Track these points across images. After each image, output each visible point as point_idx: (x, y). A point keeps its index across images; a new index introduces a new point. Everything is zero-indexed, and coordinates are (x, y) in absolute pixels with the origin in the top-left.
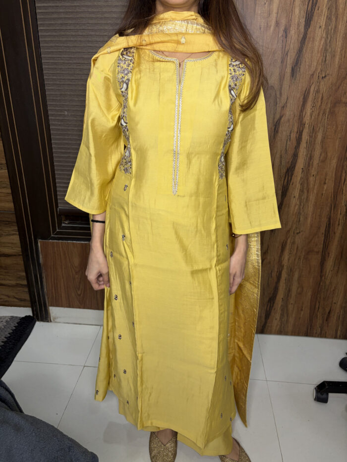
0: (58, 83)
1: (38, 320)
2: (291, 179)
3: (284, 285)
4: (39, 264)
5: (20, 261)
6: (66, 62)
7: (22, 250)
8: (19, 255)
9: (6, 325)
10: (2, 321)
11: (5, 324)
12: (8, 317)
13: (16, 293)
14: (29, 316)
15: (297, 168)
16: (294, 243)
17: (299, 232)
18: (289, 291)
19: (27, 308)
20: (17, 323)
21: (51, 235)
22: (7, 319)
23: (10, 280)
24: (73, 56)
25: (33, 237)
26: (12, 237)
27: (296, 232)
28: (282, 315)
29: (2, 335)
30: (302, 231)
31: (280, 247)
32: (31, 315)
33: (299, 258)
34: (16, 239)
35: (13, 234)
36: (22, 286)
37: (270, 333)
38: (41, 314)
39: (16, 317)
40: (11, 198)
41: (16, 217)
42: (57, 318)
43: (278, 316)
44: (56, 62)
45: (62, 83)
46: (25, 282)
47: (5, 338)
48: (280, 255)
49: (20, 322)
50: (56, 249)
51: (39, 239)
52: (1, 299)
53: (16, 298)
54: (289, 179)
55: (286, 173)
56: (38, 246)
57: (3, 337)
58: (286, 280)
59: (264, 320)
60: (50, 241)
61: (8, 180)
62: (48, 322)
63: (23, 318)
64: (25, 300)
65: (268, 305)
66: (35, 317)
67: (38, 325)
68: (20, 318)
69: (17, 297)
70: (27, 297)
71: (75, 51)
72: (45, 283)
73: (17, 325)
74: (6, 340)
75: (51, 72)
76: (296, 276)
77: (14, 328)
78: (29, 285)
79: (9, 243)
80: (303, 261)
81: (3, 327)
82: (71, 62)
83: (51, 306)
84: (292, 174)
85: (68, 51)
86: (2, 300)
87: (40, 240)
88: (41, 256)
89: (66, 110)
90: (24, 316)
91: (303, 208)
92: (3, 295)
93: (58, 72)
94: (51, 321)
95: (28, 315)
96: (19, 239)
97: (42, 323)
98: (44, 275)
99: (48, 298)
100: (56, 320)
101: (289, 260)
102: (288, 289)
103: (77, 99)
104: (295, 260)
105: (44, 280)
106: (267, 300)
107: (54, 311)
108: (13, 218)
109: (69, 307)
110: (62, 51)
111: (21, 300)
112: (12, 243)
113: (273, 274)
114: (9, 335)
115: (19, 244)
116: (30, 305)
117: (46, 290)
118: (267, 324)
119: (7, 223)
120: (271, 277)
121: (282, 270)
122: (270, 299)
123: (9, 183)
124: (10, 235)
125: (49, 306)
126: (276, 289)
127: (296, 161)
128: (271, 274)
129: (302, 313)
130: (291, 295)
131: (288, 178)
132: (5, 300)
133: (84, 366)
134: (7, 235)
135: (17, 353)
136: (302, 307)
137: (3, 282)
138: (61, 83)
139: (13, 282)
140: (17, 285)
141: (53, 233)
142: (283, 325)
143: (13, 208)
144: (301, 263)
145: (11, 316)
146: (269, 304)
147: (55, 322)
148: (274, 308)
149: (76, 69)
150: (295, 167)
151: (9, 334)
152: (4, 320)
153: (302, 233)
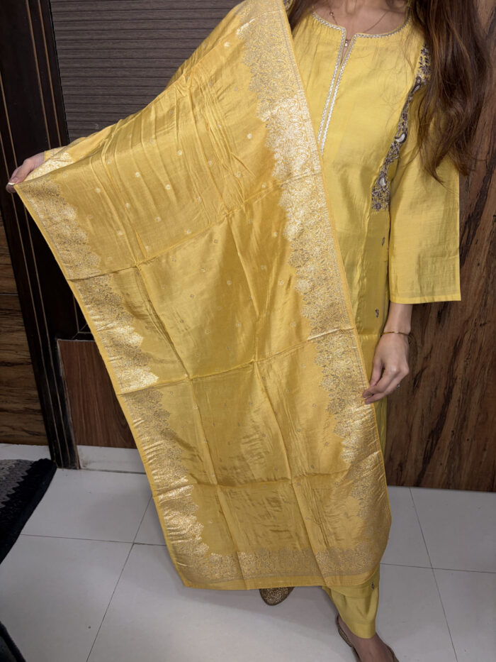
0: (83, 74)
1: (60, 467)
2: (474, 234)
3: (457, 409)
4: (59, 378)
5: (29, 372)
6: (95, 37)
7: (31, 356)
8: (29, 364)
9: (9, 475)
10: (3, 468)
11: (8, 473)
12: (13, 461)
13: (26, 423)
14: (46, 460)
15: (485, 215)
16: (474, 341)
17: (485, 324)
18: (465, 419)
19: (43, 447)
20: (27, 471)
21: (76, 331)
22: (10, 464)
23: (16, 403)
24: (106, 28)
25: (48, 335)
26: (15, 335)
27: (479, 323)
28: (451, 458)
29: (2, 492)
30: (489, 321)
31: (452, 348)
32: (49, 458)
33: (483, 366)
34: (21, 338)
35: (18, 331)
36: (34, 411)
37: (432, 486)
38: (64, 457)
39: (26, 462)
40: (10, 272)
41: (21, 302)
42: (90, 462)
43: (444, 459)
44: (78, 37)
45: (91, 74)
46: (38, 406)
47: (8, 496)
48: (452, 361)
49: (30, 469)
50: (85, 354)
51: (59, 338)
52: (2, 432)
53: (24, 430)
54: (471, 233)
55: (466, 223)
56: (57, 349)
57: (4, 495)
58: (459, 401)
59: (421, 466)
60: (76, 340)
61: (6, 242)
62: (75, 469)
63: (36, 462)
64: (38, 434)
65: (428, 441)
66: (55, 461)
67: (60, 474)
68: (31, 462)
69: (26, 429)
70: (41, 428)
71: (110, 18)
72: (69, 409)
73: (26, 474)
74: (8, 499)
75: (72, 56)
76: (477, 394)
77: (22, 480)
78: (44, 411)
79: (11, 344)
80: (489, 370)
81: (4, 478)
82: (103, 37)
83: (79, 444)
84: (476, 226)
85: (99, 18)
86: (3, 434)
87: (59, 340)
88: (61, 366)
89: (97, 122)
90: (37, 460)
91: (492, 282)
92: (5, 426)
93: (83, 55)
94: (80, 468)
95: (43, 458)
96: (25, 338)
97: (66, 471)
98: (67, 395)
99: (75, 432)
100: (88, 467)
101: (465, 368)
102: (462, 416)
103: (114, 102)
104: (475, 369)
105: (68, 403)
106: (428, 434)
107: (84, 452)
108: (16, 304)
109: (109, 445)
110: (88, 18)
111: (34, 434)
112: (17, 345)
113: (438, 391)
114: (13, 492)
115: (26, 347)
116: (46, 441)
117: (71, 418)
118: (426, 473)
119: (8, 312)
120: (436, 397)
121: (454, 385)
122: (432, 432)
123: (7, 248)
124: (13, 332)
125: (76, 444)
126: (442, 416)
127: (485, 203)
128: (435, 392)
129: (485, 454)
130: (467, 425)
131: (469, 232)
132: (8, 434)
133: (134, 544)
134: (8, 332)
135: (27, 520)
136: (485, 445)
137: (5, 406)
138: (87, 75)
139: (20, 407)
140: (27, 411)
141: (80, 329)
142: (452, 474)
143: (16, 288)
144: (486, 374)
145: (17, 460)
146: (431, 440)
147: (87, 469)
148: (438, 446)
149: (112, 49)
150: (482, 213)
151: (14, 489)
152: (7, 467)
153: (488, 325)
